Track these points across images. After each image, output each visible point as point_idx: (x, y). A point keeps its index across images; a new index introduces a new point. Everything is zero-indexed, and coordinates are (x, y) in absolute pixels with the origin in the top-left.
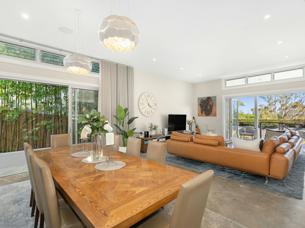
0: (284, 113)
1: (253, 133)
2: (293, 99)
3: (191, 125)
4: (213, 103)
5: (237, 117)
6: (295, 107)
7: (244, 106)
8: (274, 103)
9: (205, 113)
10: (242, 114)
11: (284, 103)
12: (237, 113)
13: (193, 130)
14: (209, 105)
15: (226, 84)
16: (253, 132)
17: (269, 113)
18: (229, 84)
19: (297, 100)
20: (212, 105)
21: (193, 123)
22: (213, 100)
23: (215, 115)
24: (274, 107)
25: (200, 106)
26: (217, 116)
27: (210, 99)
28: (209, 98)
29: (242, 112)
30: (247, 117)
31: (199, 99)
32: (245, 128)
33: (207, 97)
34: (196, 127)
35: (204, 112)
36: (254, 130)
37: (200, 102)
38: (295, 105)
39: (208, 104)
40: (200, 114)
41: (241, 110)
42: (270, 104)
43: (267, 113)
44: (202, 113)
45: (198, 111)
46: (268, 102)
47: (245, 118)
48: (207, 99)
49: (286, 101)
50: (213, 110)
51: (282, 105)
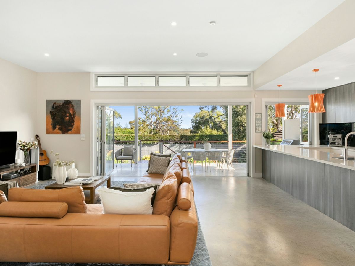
0: (158, 128)
1: (133, 156)
2: (166, 113)
3: (28, 152)
4: (74, 112)
5: (113, 133)
6: (167, 121)
7: (121, 118)
8: (150, 117)
9: (60, 129)
10: (119, 129)
11: (159, 117)
12: (113, 127)
13: (33, 161)
14: (68, 115)
15: (97, 82)
16: (132, 154)
17: (146, 127)
18: (102, 82)
19: (168, 115)
20: (74, 115)
21: (33, 147)
22: (75, 107)
23: (78, 132)
24: (150, 120)
25: (52, 116)
26: (81, 133)
27: (70, 105)
28: (67, 103)
29: (119, 125)
30: (124, 133)
31: (48, 102)
32: (122, 150)
33: (65, 100)
34: (41, 154)
35: (57, 127)
36: (134, 151)
37: (51, 107)
38: (167, 120)
39: (66, 113)
40: (51, 129)
41: (118, 123)
42: (147, 118)
43: (144, 128)
44: (54, 128)
45: (47, 125)
46: (145, 115)
47: (123, 134)
48: (64, 104)
49: (161, 115)
50: (75, 123)
51: (157, 120)
